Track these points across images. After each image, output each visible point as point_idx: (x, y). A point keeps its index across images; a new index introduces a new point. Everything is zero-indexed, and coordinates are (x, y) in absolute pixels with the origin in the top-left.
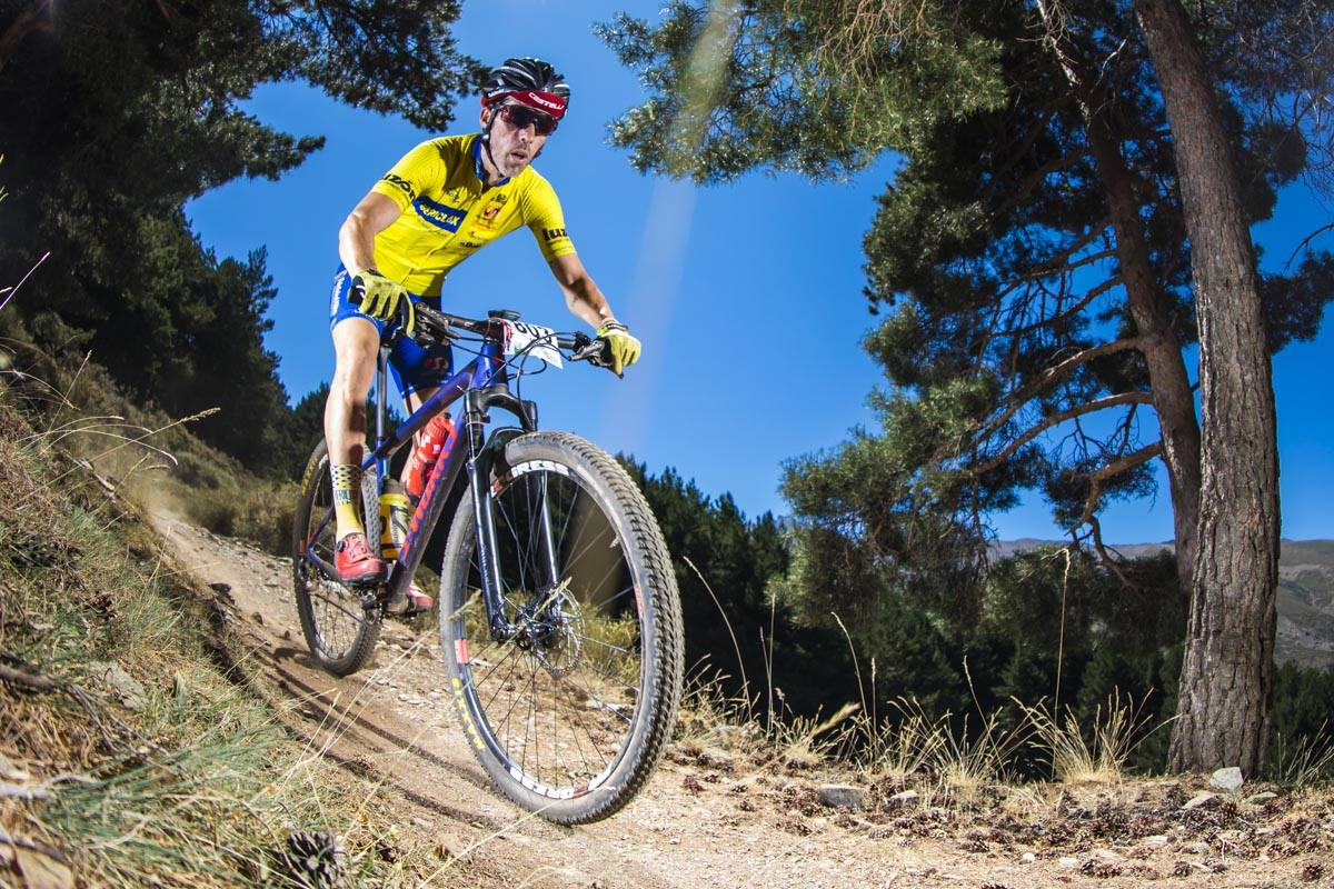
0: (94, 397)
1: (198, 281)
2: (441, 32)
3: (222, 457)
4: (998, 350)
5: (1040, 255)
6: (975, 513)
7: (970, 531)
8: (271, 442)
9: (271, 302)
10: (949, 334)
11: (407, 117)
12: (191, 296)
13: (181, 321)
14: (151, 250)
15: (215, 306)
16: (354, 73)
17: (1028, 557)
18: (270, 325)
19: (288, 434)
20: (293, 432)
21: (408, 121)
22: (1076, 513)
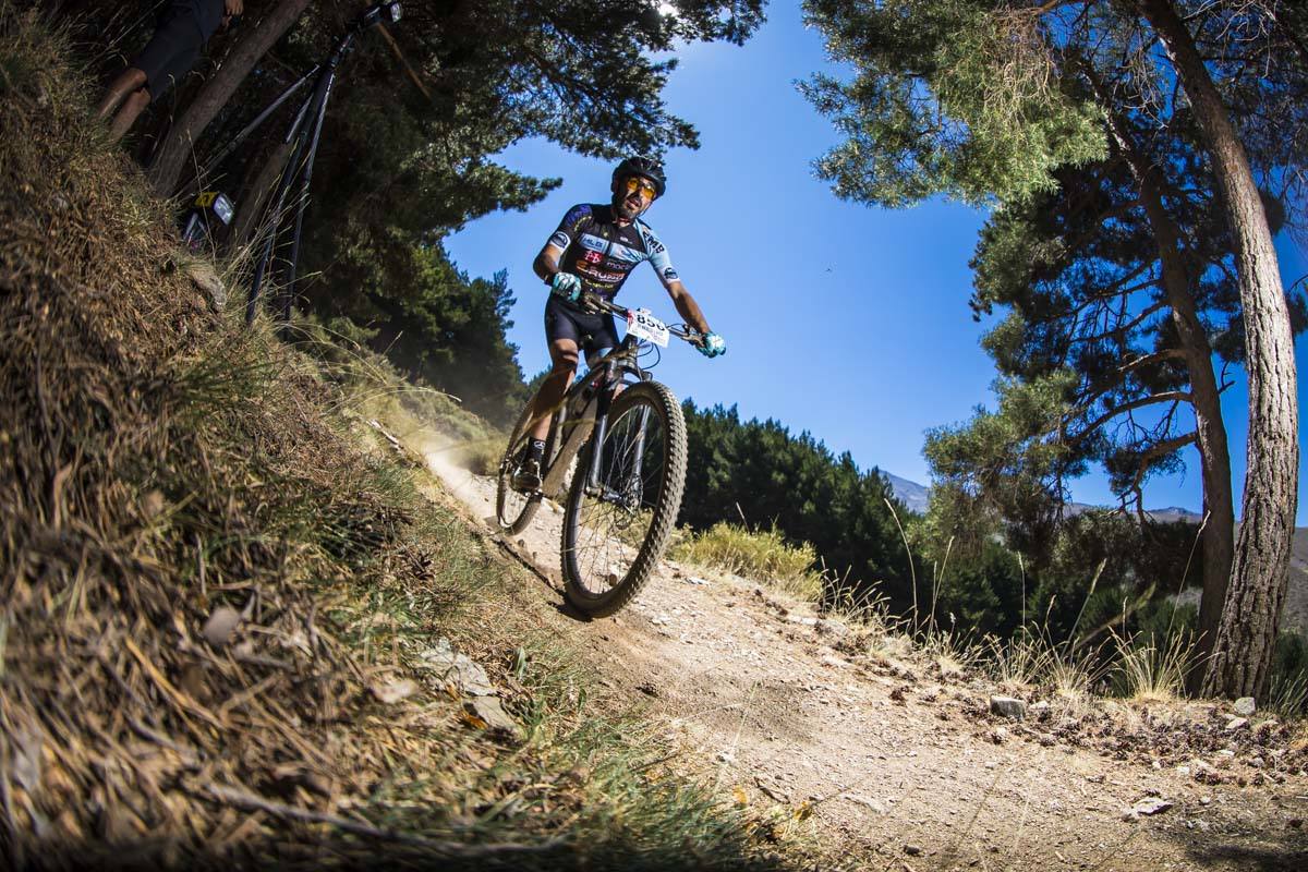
1: (456, 294)
2: (653, 97)
4: (1073, 351)
5: (1101, 281)
6: (1059, 478)
7: (1052, 493)
8: (511, 407)
9: (512, 308)
10: (1040, 337)
12: (451, 305)
13: (443, 323)
15: (469, 312)
16: (584, 130)
17: (1090, 515)
18: (511, 324)
22: (1125, 483)
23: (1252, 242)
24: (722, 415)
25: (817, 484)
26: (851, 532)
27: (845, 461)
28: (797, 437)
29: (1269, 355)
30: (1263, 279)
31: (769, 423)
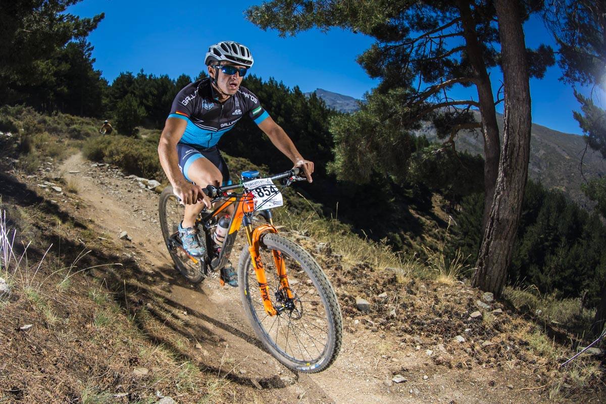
0: (32, 125)
1: (60, 56)
3: (87, 120)
8: (105, 103)
12: (58, 62)
14: (39, 66)
15: (69, 63)
18: (94, 60)
19: (111, 96)
20: (113, 95)
26: (306, 130)
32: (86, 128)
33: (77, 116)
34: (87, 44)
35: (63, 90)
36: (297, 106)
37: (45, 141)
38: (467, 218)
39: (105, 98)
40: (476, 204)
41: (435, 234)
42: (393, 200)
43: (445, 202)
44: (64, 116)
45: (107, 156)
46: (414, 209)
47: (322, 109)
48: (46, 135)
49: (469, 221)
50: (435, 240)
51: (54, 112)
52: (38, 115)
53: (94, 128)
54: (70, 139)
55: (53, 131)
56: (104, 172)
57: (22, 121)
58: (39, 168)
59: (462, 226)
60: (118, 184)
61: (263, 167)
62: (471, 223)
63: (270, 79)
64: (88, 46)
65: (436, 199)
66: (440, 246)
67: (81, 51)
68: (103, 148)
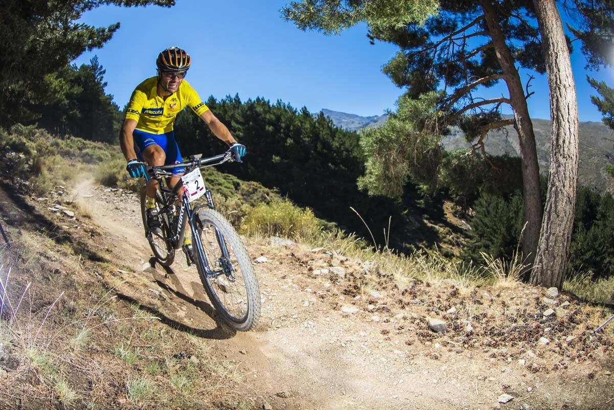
0: (44, 147)
1: (72, 78)
3: (99, 144)
8: (117, 128)
9: (104, 75)
11: (155, 4)
12: (71, 85)
14: (51, 84)
15: (82, 86)
18: (106, 84)
21: (157, 5)
23: (556, 45)
24: (231, 101)
25: (292, 128)
26: (315, 150)
27: (304, 112)
28: (275, 104)
29: (564, 112)
30: (561, 67)
31: (258, 99)
32: (98, 152)
33: (89, 140)
34: (99, 67)
35: (76, 113)
36: (306, 127)
37: (58, 164)
38: (481, 221)
39: (117, 123)
40: (489, 206)
41: (449, 240)
42: (406, 212)
43: (457, 207)
44: (76, 139)
45: (120, 181)
46: (427, 219)
47: (330, 128)
48: (58, 157)
49: (483, 223)
50: (450, 246)
51: (67, 136)
52: (51, 137)
53: (106, 152)
54: (82, 163)
55: (66, 154)
56: (118, 196)
57: (35, 142)
58: (51, 191)
59: (477, 229)
60: (134, 210)
61: (275, 190)
62: (486, 225)
63: (278, 101)
64: (100, 69)
65: (447, 206)
66: (456, 251)
67: (93, 75)
68: (116, 173)
